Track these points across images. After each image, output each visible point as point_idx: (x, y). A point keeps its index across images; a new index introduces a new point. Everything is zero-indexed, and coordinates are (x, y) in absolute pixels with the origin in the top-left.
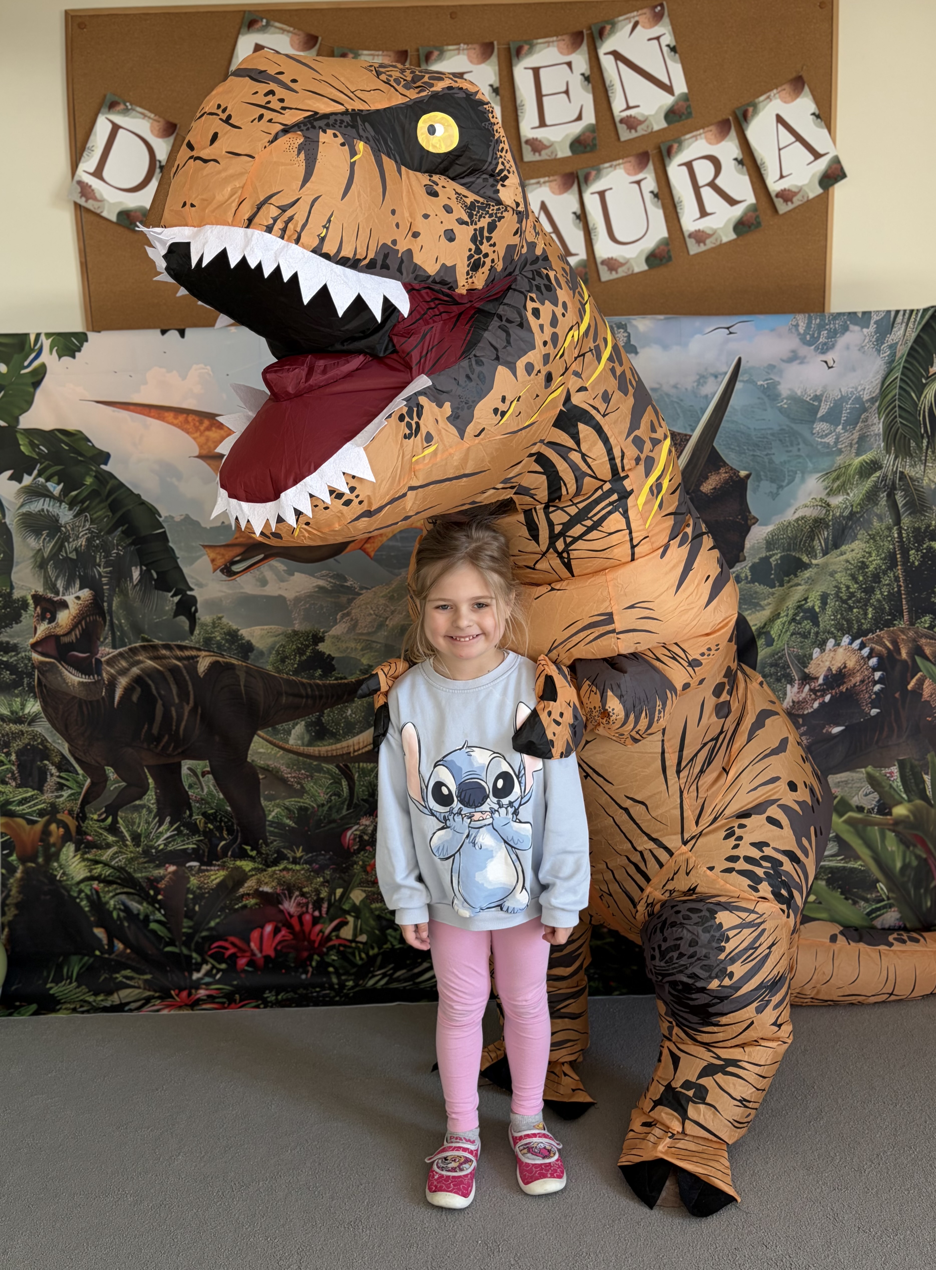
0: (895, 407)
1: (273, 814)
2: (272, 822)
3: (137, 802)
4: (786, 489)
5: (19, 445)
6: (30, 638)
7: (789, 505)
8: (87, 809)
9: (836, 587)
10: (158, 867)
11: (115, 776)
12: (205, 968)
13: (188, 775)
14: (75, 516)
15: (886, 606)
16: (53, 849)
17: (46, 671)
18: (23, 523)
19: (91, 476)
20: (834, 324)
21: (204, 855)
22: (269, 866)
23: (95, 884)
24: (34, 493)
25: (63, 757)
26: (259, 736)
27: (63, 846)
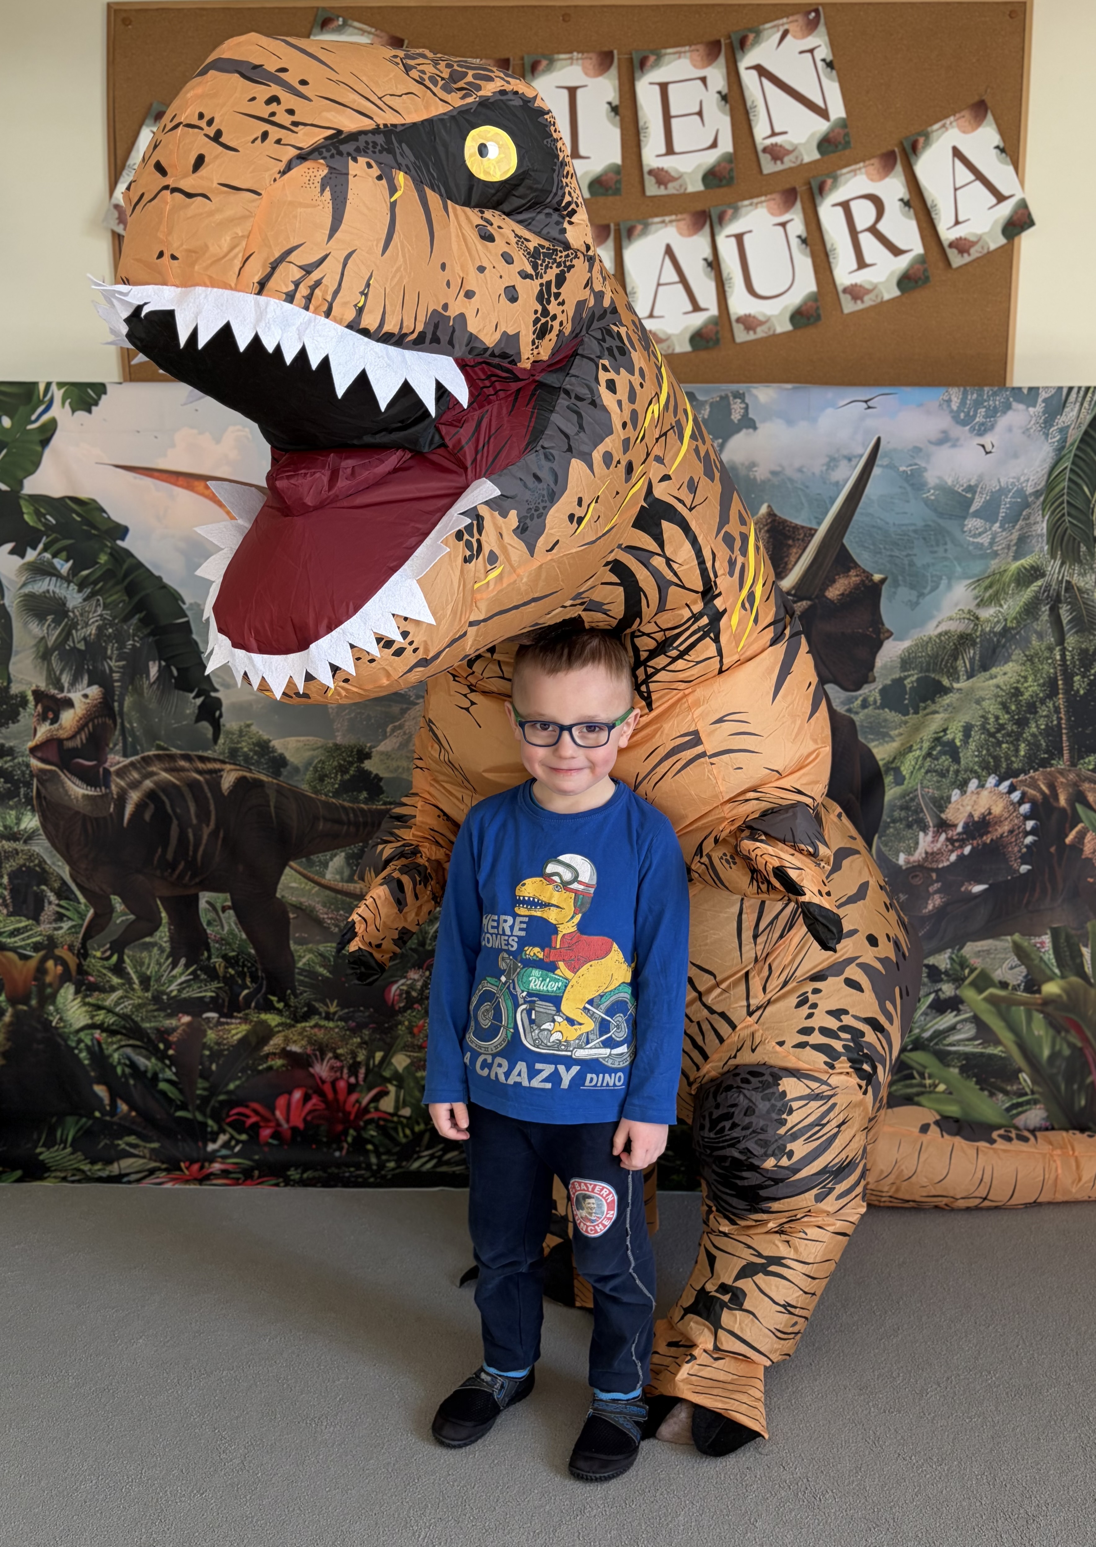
0: (1062, 503)
1: (304, 960)
2: (302, 970)
3: (147, 939)
4: (928, 598)
5: (23, 513)
6: (28, 741)
7: (931, 617)
8: (89, 943)
9: (983, 717)
10: (170, 1016)
11: (123, 907)
12: (223, 1138)
13: (206, 910)
14: (85, 600)
15: (1043, 743)
16: (49, 990)
17: (47, 780)
18: (25, 605)
19: (105, 553)
20: (994, 401)
21: (223, 1006)
22: (297, 1021)
23: (97, 1033)
24: (40, 570)
25: (64, 883)
26: (292, 868)
27: (61, 986)
